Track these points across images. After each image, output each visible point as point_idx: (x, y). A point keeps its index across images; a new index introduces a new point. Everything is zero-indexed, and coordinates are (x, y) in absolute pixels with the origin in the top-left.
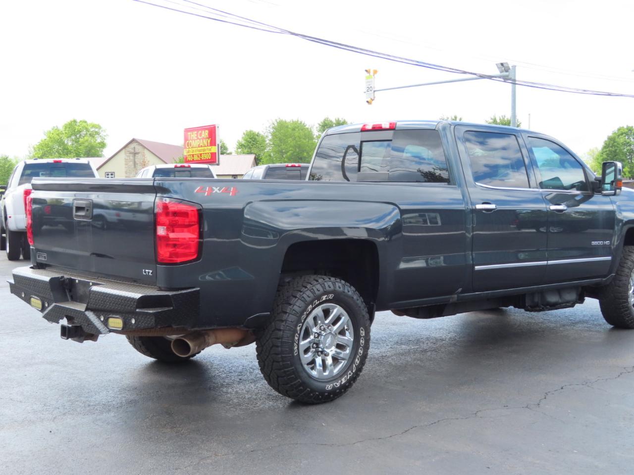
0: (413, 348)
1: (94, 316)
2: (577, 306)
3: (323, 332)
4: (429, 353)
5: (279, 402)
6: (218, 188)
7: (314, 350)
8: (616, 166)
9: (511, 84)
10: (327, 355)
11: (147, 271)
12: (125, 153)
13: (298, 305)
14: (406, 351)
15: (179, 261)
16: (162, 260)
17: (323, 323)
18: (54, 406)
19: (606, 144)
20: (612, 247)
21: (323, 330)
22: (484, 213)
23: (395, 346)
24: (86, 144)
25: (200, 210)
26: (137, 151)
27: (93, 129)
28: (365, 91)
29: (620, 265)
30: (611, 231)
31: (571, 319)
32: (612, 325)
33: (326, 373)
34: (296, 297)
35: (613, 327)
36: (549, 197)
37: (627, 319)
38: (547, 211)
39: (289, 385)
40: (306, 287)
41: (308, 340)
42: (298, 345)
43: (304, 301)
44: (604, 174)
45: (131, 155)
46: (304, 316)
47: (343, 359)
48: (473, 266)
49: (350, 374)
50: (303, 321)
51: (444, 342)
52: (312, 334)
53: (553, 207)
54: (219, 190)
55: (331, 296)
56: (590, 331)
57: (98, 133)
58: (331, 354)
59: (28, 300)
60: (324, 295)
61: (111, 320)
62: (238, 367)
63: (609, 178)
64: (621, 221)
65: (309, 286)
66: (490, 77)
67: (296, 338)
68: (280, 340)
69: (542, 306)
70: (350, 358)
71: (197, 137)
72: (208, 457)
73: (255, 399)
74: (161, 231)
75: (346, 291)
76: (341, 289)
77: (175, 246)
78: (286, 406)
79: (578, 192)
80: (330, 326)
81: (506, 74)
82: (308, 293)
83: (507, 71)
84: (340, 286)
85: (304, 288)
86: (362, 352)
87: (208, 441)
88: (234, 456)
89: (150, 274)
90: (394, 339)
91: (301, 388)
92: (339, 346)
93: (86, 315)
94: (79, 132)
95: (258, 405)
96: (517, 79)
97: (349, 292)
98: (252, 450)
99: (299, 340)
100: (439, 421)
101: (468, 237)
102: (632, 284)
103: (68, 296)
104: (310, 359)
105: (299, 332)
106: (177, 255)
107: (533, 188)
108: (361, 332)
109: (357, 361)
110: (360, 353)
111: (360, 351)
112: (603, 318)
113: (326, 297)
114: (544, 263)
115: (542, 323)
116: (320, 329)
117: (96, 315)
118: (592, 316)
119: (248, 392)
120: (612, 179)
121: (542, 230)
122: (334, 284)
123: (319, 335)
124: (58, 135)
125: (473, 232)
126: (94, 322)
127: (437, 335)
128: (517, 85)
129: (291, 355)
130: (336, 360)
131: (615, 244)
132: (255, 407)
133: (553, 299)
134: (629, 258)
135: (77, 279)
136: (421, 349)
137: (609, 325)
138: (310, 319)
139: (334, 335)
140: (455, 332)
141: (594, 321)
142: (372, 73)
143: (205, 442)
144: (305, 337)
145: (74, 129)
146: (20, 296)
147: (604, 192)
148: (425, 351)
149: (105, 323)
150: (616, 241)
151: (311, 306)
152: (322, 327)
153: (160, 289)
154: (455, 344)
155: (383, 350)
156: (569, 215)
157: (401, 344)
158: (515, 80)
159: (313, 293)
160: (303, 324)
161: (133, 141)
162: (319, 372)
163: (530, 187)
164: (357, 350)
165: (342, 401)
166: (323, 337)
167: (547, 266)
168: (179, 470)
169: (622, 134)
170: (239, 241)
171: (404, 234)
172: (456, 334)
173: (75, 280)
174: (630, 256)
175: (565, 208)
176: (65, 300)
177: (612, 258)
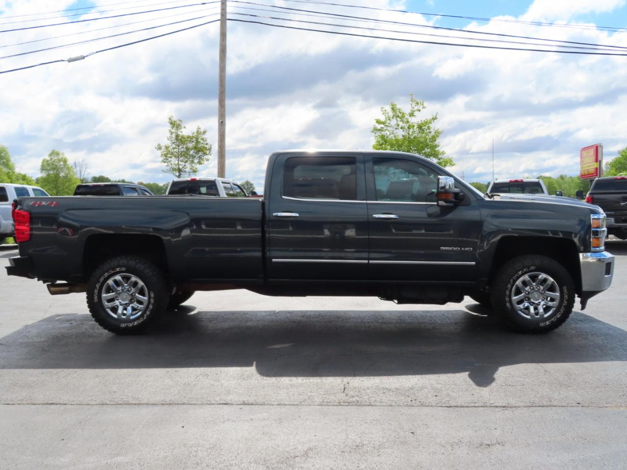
7: (117, 301)
17: (123, 285)
20: (477, 253)
38: (368, 218)
41: (111, 294)
42: (99, 296)
46: (102, 279)
47: (140, 310)
48: (271, 258)
49: (142, 320)
50: (101, 282)
52: (115, 291)
53: (378, 216)
54: (46, 203)
55: (123, 269)
58: (131, 306)
67: (96, 292)
71: (587, 155)
92: (139, 302)
99: (99, 293)
104: (110, 306)
107: (361, 200)
108: (151, 294)
109: (148, 313)
114: (364, 262)
125: (269, 234)
131: (482, 250)
138: (110, 282)
151: (107, 274)
152: (123, 288)
160: (103, 284)
163: (356, 199)
167: (368, 264)
175: (396, 217)
177: (476, 264)
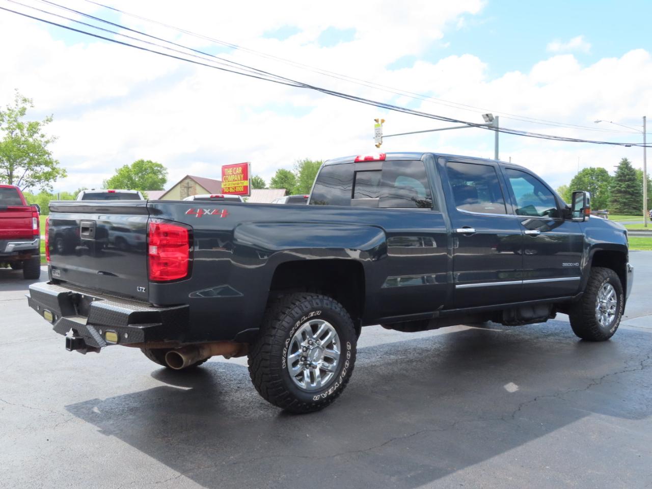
0: (400, 358)
1: (94, 329)
2: (550, 321)
3: (311, 346)
4: (414, 364)
5: (270, 411)
6: (209, 210)
7: (302, 363)
8: (585, 195)
9: (494, 132)
10: (315, 367)
11: (141, 288)
12: (181, 187)
13: (286, 321)
14: (394, 361)
15: (169, 279)
16: (155, 277)
17: (311, 337)
18: (60, 413)
19: (573, 182)
20: (581, 268)
21: (311, 345)
22: (464, 236)
23: (385, 355)
24: (150, 180)
25: (191, 230)
26: (190, 185)
27: (156, 168)
28: (374, 136)
29: (588, 284)
30: (579, 254)
31: (544, 331)
32: (581, 337)
33: (315, 385)
34: (284, 313)
35: (582, 340)
36: (524, 223)
37: (594, 332)
38: (523, 235)
39: (277, 397)
40: (294, 304)
41: (297, 353)
42: (286, 358)
43: (293, 317)
44: (574, 203)
45: (185, 189)
46: (292, 331)
47: (330, 371)
48: (455, 284)
49: (337, 385)
50: (291, 336)
51: (429, 353)
52: (301, 348)
53: (527, 232)
54: (210, 212)
55: (318, 313)
56: (561, 343)
57: (160, 171)
58: (319, 367)
59: (42, 313)
60: (312, 311)
61: (108, 334)
62: (239, 375)
63: (578, 207)
64: (589, 245)
65: (297, 303)
66: (478, 126)
67: (285, 352)
68: (269, 354)
69: (518, 321)
70: (337, 370)
71: (232, 172)
72: (190, 470)
73: (248, 408)
74: (153, 250)
75: (333, 308)
76: (329, 306)
77: (166, 264)
78: (275, 416)
79: (550, 219)
80: (318, 340)
81: (491, 123)
82: (297, 309)
83: (491, 121)
84: (327, 302)
85: (292, 305)
86: (348, 365)
87: (194, 452)
88: (216, 469)
89: (143, 291)
90: (384, 349)
91: (289, 399)
92: (327, 359)
93: (87, 329)
94: (146, 169)
95: (249, 414)
96: (500, 127)
97: (336, 308)
98: (235, 462)
99: (287, 354)
100: (417, 433)
101: (450, 258)
102: (598, 302)
103: (76, 309)
104: (299, 372)
105: (287, 347)
106: (167, 273)
107: (510, 214)
108: (348, 346)
109: (344, 373)
110: (347, 366)
111: (346, 363)
112: (572, 331)
113: (314, 314)
114: (520, 282)
115: (518, 335)
116: (309, 343)
117: (96, 329)
118: (562, 329)
119: (243, 400)
120: (582, 207)
121: (519, 252)
122: (322, 301)
123: (307, 348)
124: (128, 172)
125: (454, 254)
126: (93, 335)
127: (423, 346)
128: (499, 133)
129: (278, 368)
130: (323, 372)
131: (584, 265)
132: (246, 416)
133: (528, 314)
134: (596, 278)
135: (83, 294)
136: (408, 360)
137: (578, 338)
138: (298, 334)
139: (322, 349)
140: (440, 343)
141: (564, 333)
142: (380, 122)
143: (191, 453)
144: (293, 352)
145: (141, 167)
146: (36, 309)
147: (574, 219)
148: (411, 361)
149: (103, 336)
150: (584, 263)
151: (299, 322)
152: (310, 341)
153: (152, 306)
154: (438, 355)
155: (373, 359)
156: (542, 239)
157: (390, 354)
158: (498, 128)
159: (301, 309)
160: (291, 338)
161: (187, 177)
162: (307, 383)
163: (507, 213)
164: (344, 363)
165: (330, 411)
166: (311, 351)
167: (522, 285)
168: (159, 484)
169: (587, 174)
170: (229, 261)
171: (389, 255)
172: (440, 345)
173: (81, 295)
174: (597, 276)
175: (539, 233)
176: (73, 314)
177: (581, 278)
